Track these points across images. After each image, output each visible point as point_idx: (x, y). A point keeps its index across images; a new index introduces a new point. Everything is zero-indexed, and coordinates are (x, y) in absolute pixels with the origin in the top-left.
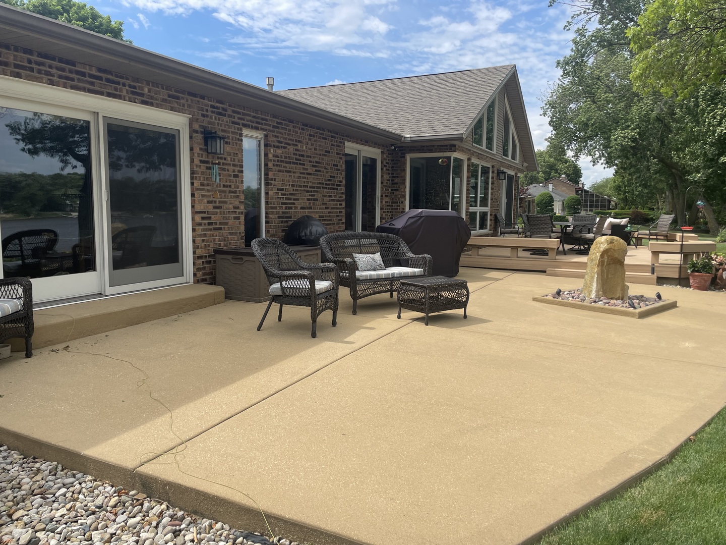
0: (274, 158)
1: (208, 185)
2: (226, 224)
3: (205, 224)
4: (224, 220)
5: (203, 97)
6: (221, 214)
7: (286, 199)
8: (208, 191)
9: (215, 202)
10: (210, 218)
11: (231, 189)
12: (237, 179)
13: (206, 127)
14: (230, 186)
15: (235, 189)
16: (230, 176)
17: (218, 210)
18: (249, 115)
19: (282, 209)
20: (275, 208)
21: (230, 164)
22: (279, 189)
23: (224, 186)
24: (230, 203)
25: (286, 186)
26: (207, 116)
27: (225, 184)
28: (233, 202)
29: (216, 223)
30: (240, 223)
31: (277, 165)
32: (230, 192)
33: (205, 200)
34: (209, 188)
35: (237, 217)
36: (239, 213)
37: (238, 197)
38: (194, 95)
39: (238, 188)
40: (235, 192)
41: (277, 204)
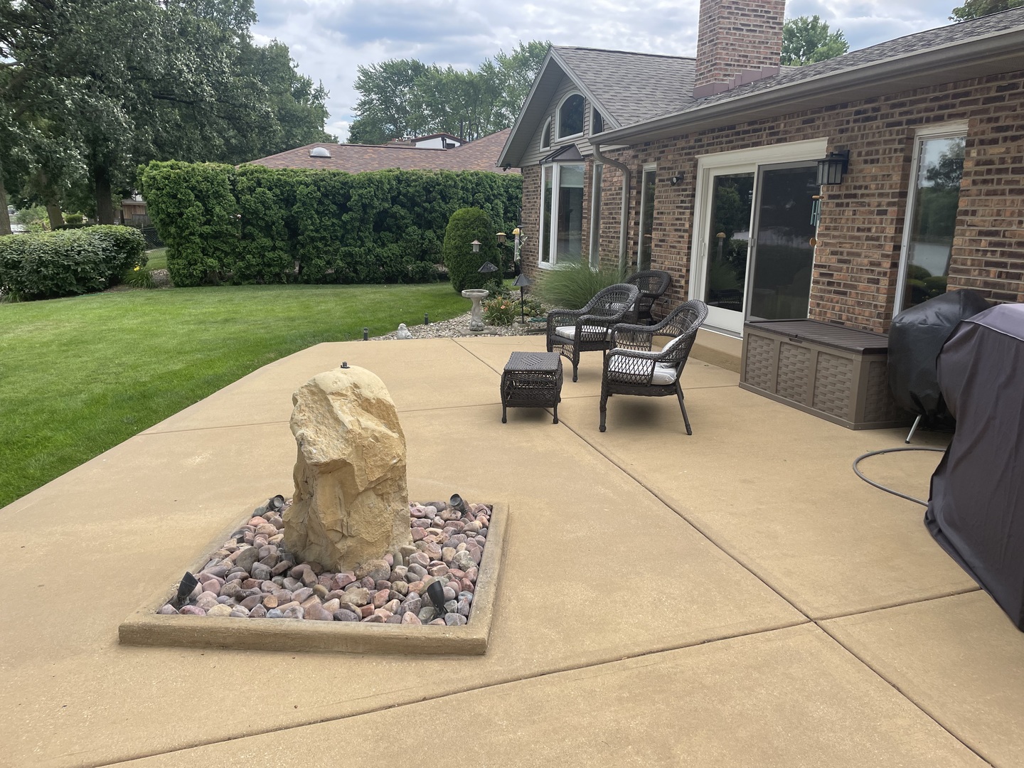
0: (978, 168)
1: (835, 229)
2: (854, 287)
3: (823, 283)
4: (851, 281)
5: (844, 106)
6: (848, 272)
7: (1003, 254)
8: (834, 237)
9: (842, 253)
10: (832, 275)
11: (870, 234)
12: (884, 217)
13: (844, 146)
14: (869, 230)
15: (876, 235)
16: (871, 213)
17: (845, 266)
18: (924, 100)
19: (988, 276)
20: (967, 272)
21: (873, 195)
22: (981, 233)
23: (859, 230)
24: (866, 257)
25: (1010, 224)
26: (847, 130)
27: (862, 226)
28: (871, 254)
29: (839, 284)
30: (878, 289)
31: (985, 182)
32: (868, 238)
33: (828, 250)
34: (836, 233)
35: (874, 279)
36: (879, 273)
37: (880, 246)
38: (833, 108)
39: (883, 232)
40: (878, 239)
41: (972, 265)
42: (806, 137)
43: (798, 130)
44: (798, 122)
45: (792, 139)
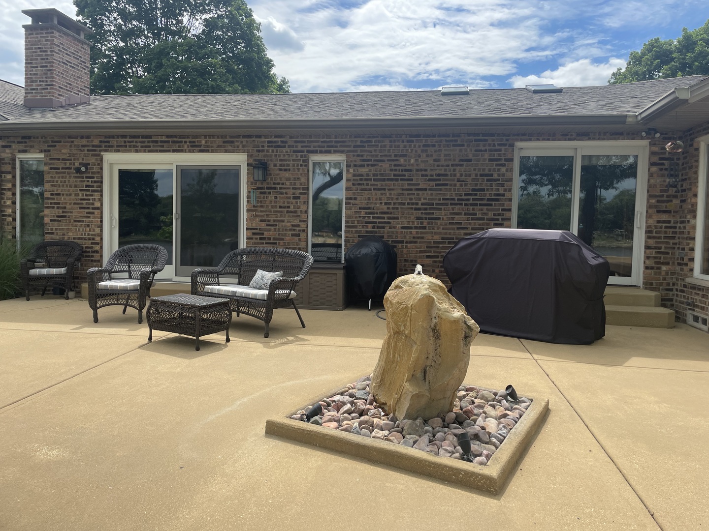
0: (355, 178)
1: (261, 207)
2: (282, 239)
3: (256, 239)
4: (279, 236)
5: (260, 137)
6: (276, 231)
7: (374, 218)
8: (261, 211)
9: (269, 221)
10: (263, 234)
11: (289, 210)
12: (298, 200)
13: (261, 160)
14: (289, 207)
15: (294, 210)
16: (289, 198)
17: (273, 228)
18: (318, 142)
19: (367, 228)
20: (356, 227)
21: (289, 188)
22: (360, 208)
23: (280, 207)
24: (288, 222)
25: (376, 204)
26: (263, 151)
27: (282, 205)
28: (292, 221)
29: (269, 239)
30: (300, 240)
31: (359, 184)
32: (288, 212)
33: (258, 219)
34: (262, 209)
35: (297, 234)
36: (299, 231)
37: (298, 216)
38: (250, 136)
39: (299, 208)
40: (295, 212)
41: (358, 224)
42: (226, 151)
43: (219, 146)
44: (219, 141)
45: (213, 151)
